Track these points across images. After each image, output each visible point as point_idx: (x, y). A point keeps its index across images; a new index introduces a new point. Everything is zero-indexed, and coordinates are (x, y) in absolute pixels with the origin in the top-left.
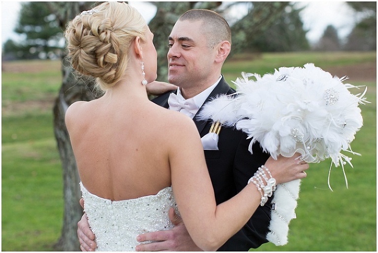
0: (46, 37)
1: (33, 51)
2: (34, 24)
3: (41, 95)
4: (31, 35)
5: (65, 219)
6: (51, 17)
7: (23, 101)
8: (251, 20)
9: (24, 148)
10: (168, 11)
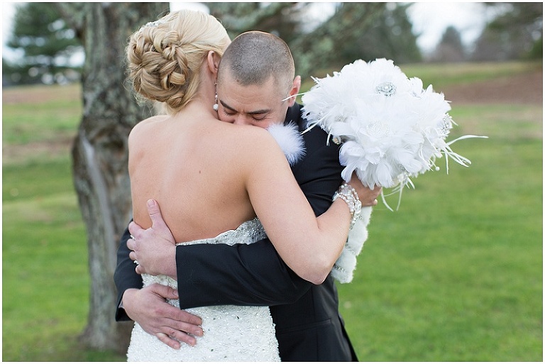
0: (51, 52)
1: (34, 72)
2: (35, 34)
3: (49, 135)
4: (30, 51)
5: (92, 301)
6: (58, 25)
7: (25, 143)
8: (340, 23)
9: (29, 208)
10: (224, 13)
